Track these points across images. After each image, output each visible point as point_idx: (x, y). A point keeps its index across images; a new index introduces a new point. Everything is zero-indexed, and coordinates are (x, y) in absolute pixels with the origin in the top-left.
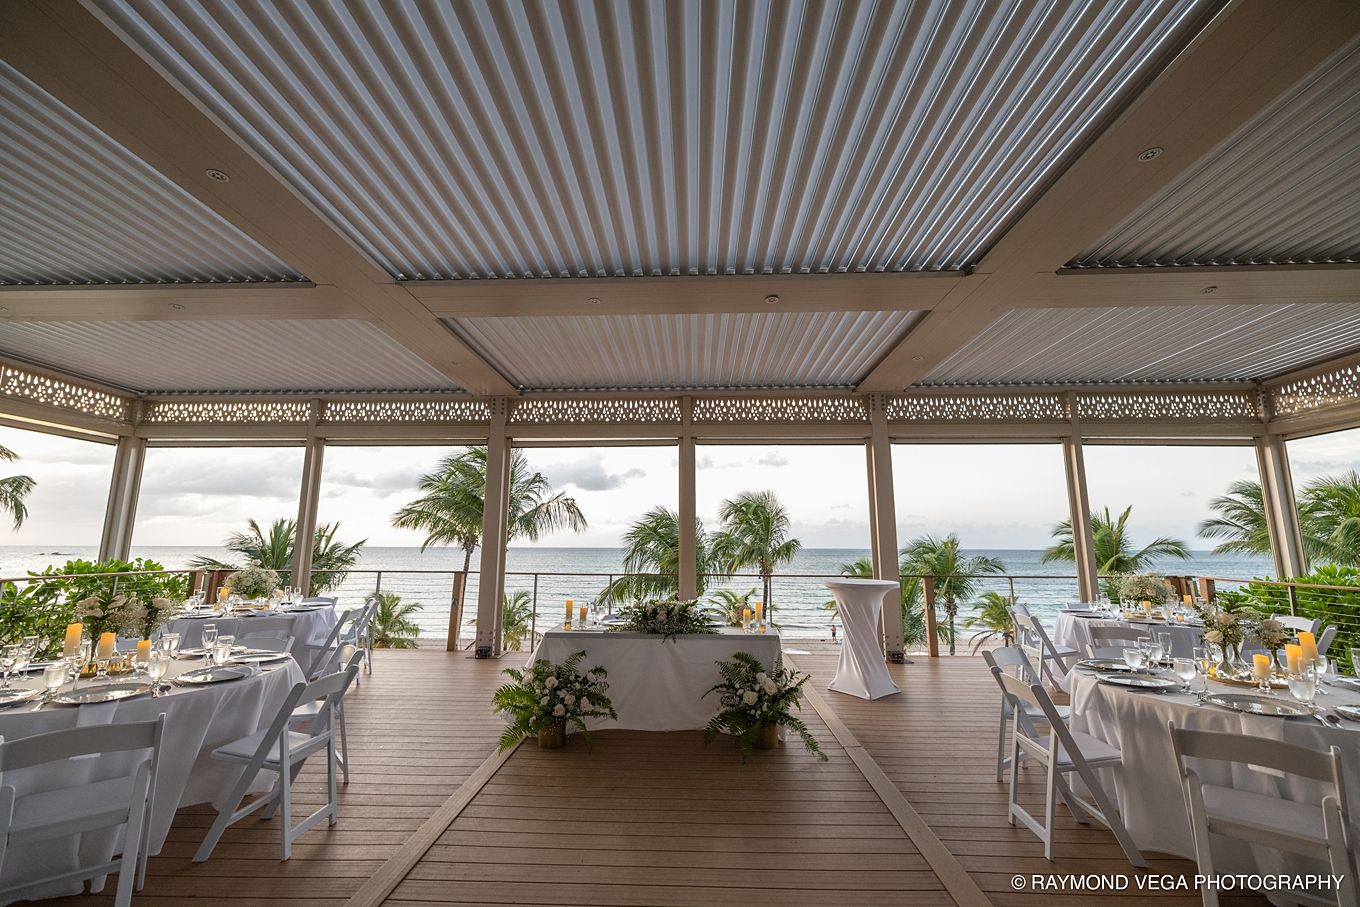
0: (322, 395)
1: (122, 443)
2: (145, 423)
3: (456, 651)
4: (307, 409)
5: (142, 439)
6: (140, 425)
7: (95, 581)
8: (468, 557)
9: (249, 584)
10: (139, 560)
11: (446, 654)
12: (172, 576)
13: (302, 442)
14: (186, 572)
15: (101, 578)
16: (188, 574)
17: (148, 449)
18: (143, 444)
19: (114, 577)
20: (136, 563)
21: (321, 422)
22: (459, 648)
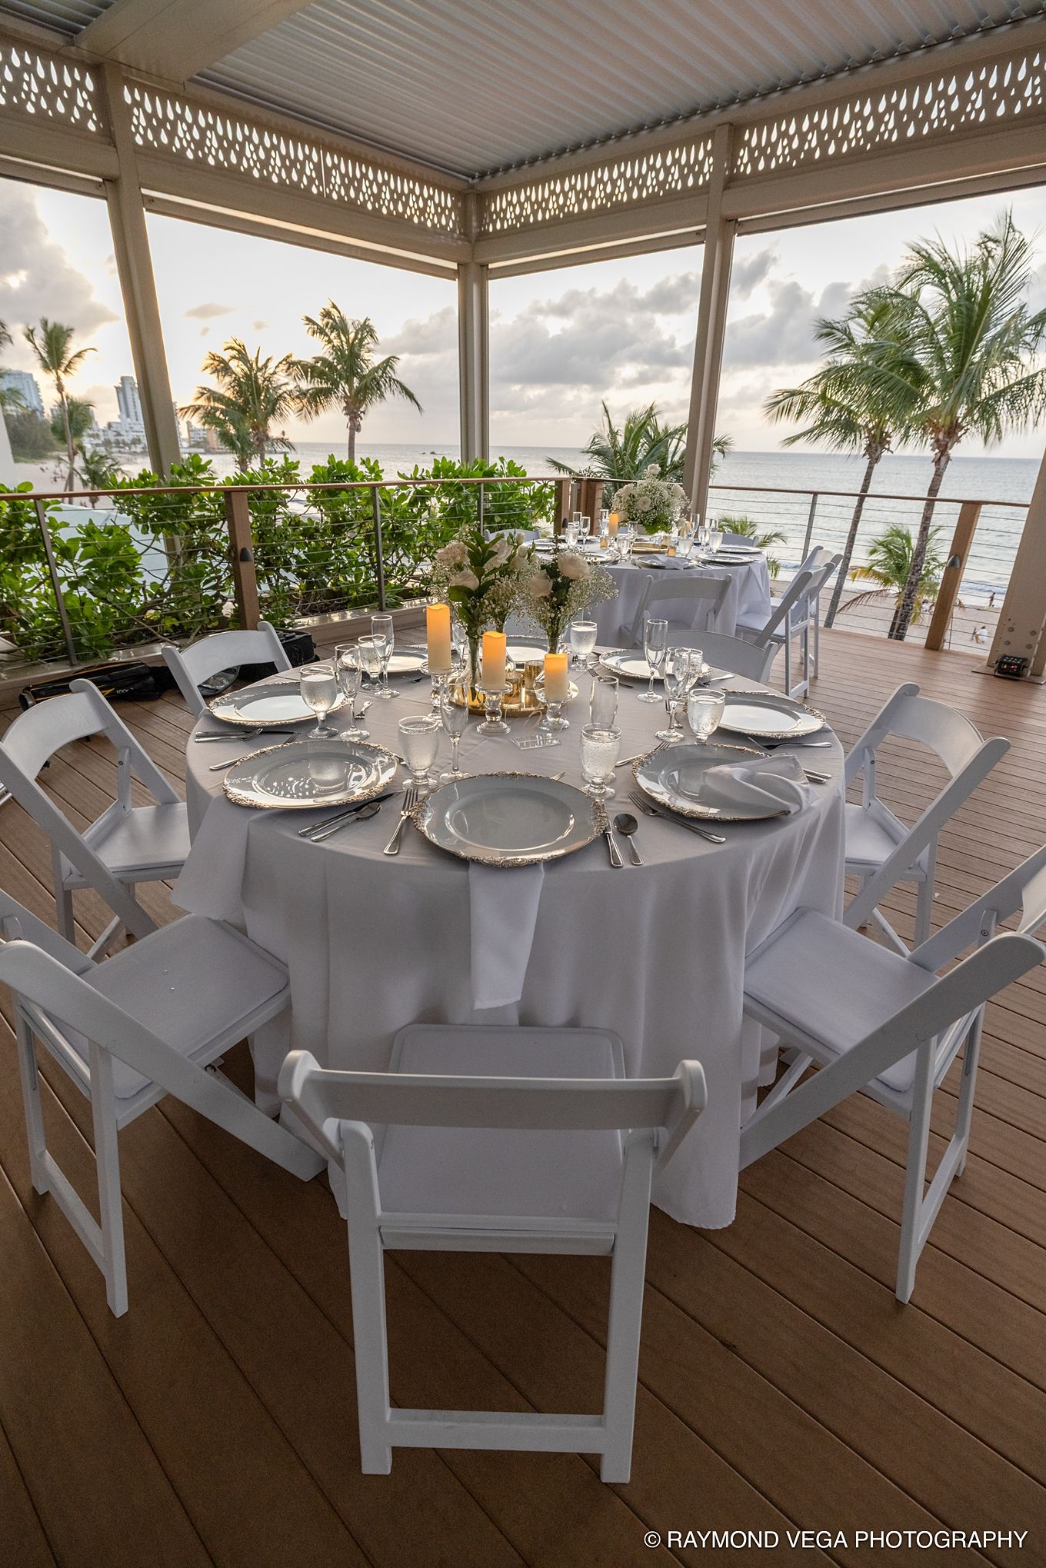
0: (735, 112)
1: (461, 274)
2: (483, 235)
3: (942, 651)
4: (707, 154)
5: (482, 266)
6: (477, 240)
7: (460, 489)
8: (870, 468)
9: (647, 508)
10: (502, 459)
11: (920, 653)
12: (537, 486)
13: (698, 233)
14: (551, 480)
15: (467, 485)
16: (553, 483)
17: (490, 281)
18: (484, 274)
19: (479, 484)
20: (499, 463)
21: (731, 180)
22: (946, 646)
